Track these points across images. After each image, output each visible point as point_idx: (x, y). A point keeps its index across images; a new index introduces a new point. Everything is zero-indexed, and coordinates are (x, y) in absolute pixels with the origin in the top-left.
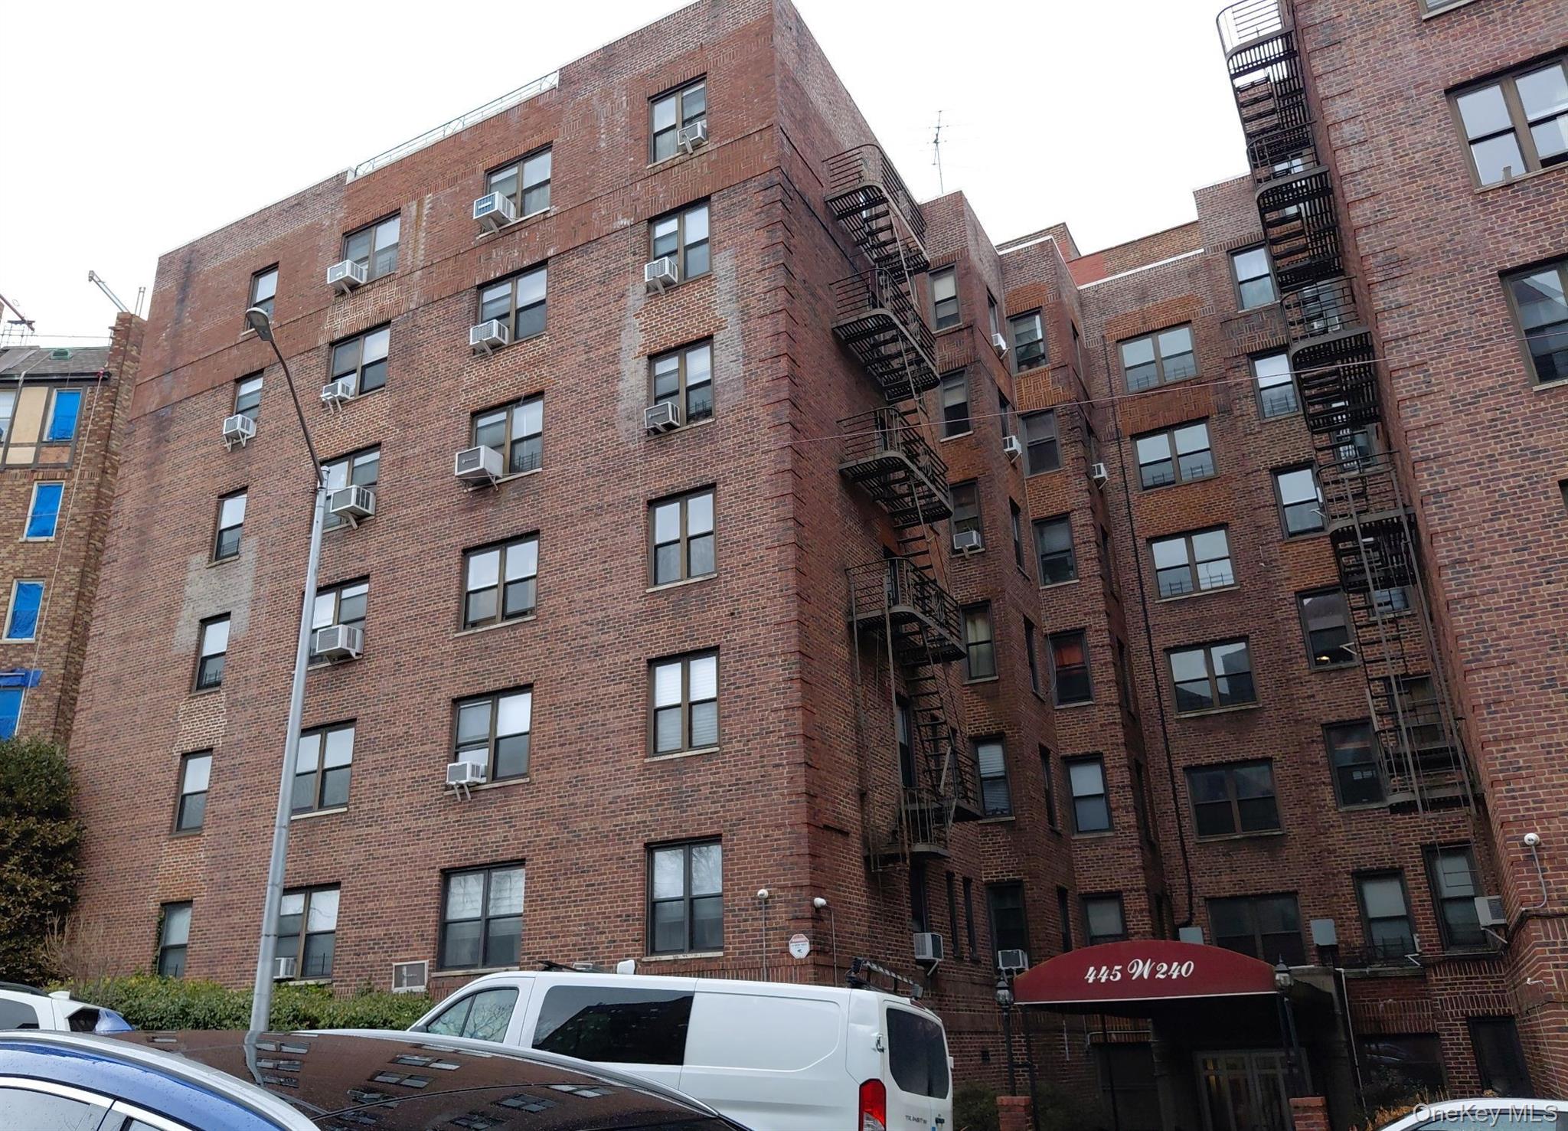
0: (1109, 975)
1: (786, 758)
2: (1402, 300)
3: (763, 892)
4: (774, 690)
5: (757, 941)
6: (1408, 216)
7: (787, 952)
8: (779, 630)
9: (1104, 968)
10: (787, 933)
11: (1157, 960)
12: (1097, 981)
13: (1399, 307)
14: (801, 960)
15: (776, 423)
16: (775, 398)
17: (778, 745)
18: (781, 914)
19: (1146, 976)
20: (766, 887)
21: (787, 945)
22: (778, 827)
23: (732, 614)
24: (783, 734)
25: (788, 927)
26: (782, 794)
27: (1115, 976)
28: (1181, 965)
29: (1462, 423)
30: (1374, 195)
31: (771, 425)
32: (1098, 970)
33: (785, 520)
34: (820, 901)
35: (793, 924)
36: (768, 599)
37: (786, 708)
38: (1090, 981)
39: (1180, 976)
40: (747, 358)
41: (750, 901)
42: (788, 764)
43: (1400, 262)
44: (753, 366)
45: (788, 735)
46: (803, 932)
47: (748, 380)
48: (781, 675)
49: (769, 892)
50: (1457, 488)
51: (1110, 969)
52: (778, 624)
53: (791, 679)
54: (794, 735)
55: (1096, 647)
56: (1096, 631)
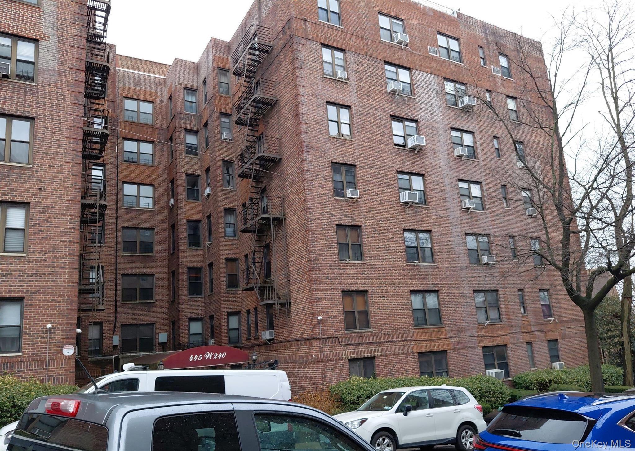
0: (197, 358)
1: (68, 265)
2: (310, 159)
3: (49, 326)
4: (63, 232)
5: (44, 348)
6: (314, 135)
7: (62, 353)
8: (69, 204)
9: (196, 356)
10: (62, 345)
11: (214, 353)
12: (193, 360)
13: (309, 161)
14: (69, 356)
15: (76, 102)
16: (76, 90)
17: (64, 258)
18: (59, 336)
19: (210, 358)
20: (51, 323)
21: (62, 350)
22: (60, 296)
23: (40, 189)
24: (67, 254)
25: (63, 342)
26: (64, 281)
27: (200, 358)
28: (222, 354)
29: (318, 201)
30: (307, 123)
31: (73, 102)
32: (194, 357)
33: (77, 151)
34: (79, 331)
35: (65, 341)
36: (63, 187)
37: (70, 242)
38: (191, 360)
39: (221, 358)
40: (61, 63)
41: (40, 329)
42: (69, 268)
43: (311, 147)
44: (63, 68)
45: (70, 255)
46: (71, 344)
47: (60, 73)
48: (68, 225)
49: (52, 326)
50: (315, 219)
51: (198, 356)
52: (69, 201)
53: (74, 229)
54: (74, 255)
55: (109, 223)
56: (110, 216)
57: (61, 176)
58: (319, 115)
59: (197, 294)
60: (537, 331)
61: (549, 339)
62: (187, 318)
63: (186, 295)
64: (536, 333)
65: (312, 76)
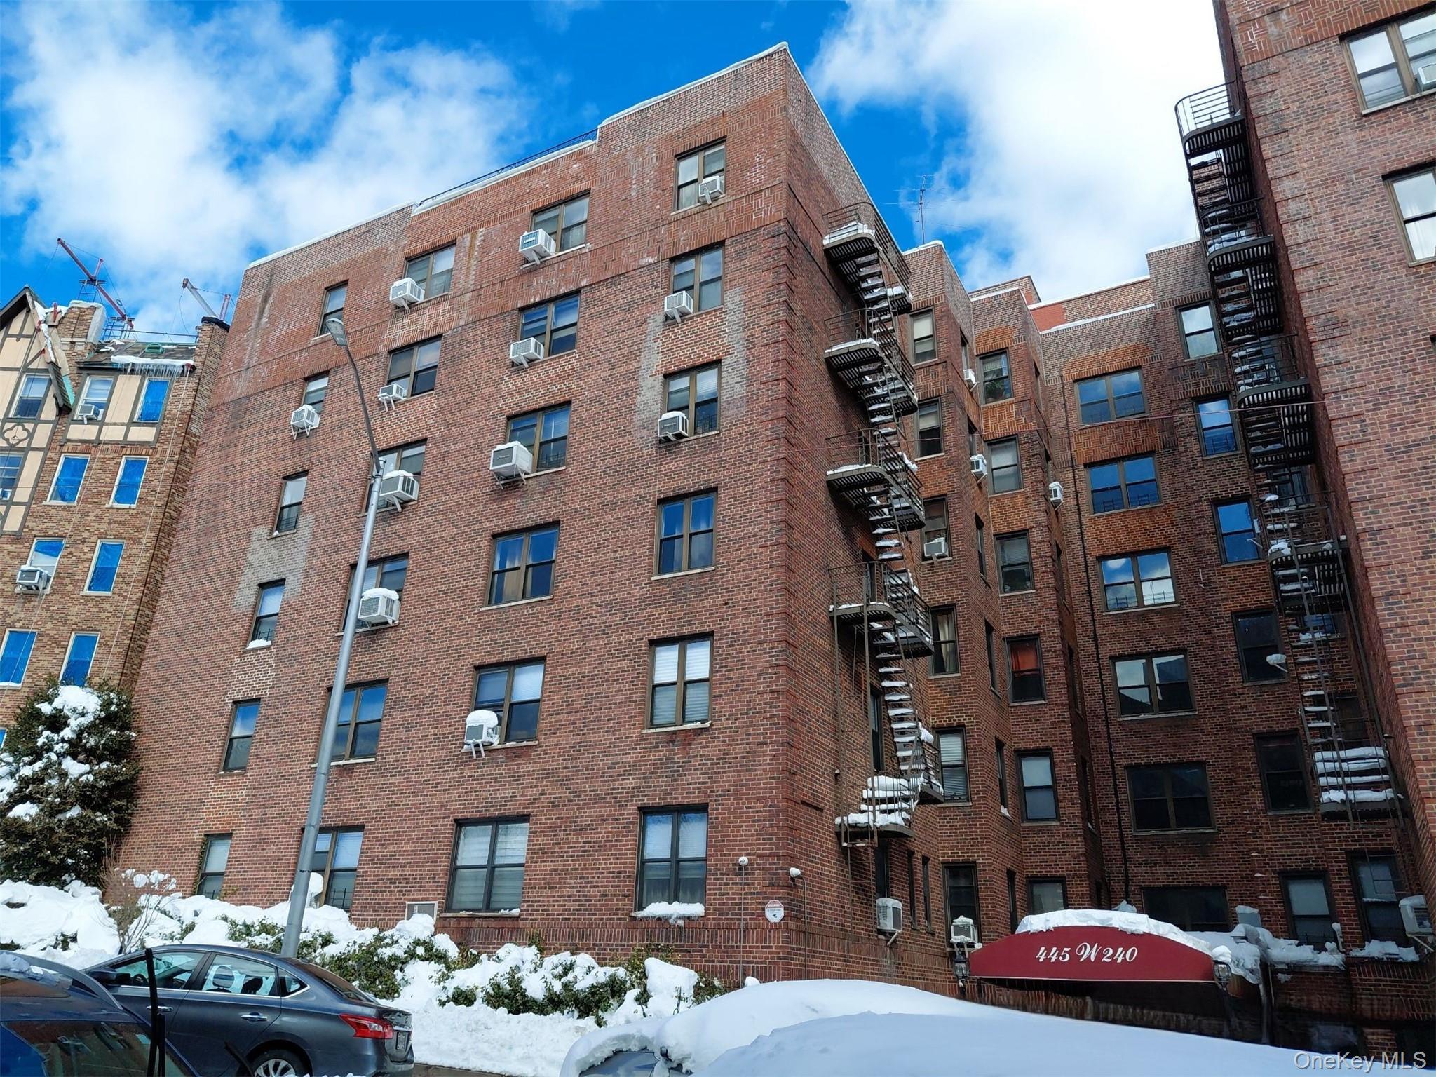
0: (1058, 956)
1: (771, 737)
3: (744, 860)
4: (761, 675)
5: (736, 904)
7: (763, 915)
8: (768, 621)
9: (1054, 949)
10: (764, 898)
11: (1104, 945)
12: (1047, 960)
14: (775, 923)
15: (775, 437)
16: (775, 416)
17: (763, 725)
18: (759, 881)
19: (1093, 960)
20: (747, 854)
21: (763, 909)
22: (759, 800)
23: (726, 604)
24: (768, 715)
25: (765, 893)
26: (765, 770)
27: (1064, 957)
28: (1126, 950)
29: (1396, 469)
33: (777, 522)
34: (795, 871)
35: (769, 890)
36: (760, 592)
37: (772, 692)
38: (1041, 960)
39: (1124, 960)
40: (750, 381)
41: (731, 866)
42: (771, 742)
44: (756, 387)
45: (773, 716)
46: (779, 899)
47: (751, 398)
48: (767, 661)
49: (749, 859)
51: (1060, 950)
54: (778, 716)
55: (1049, 651)
56: (1050, 637)
57: (755, 574)
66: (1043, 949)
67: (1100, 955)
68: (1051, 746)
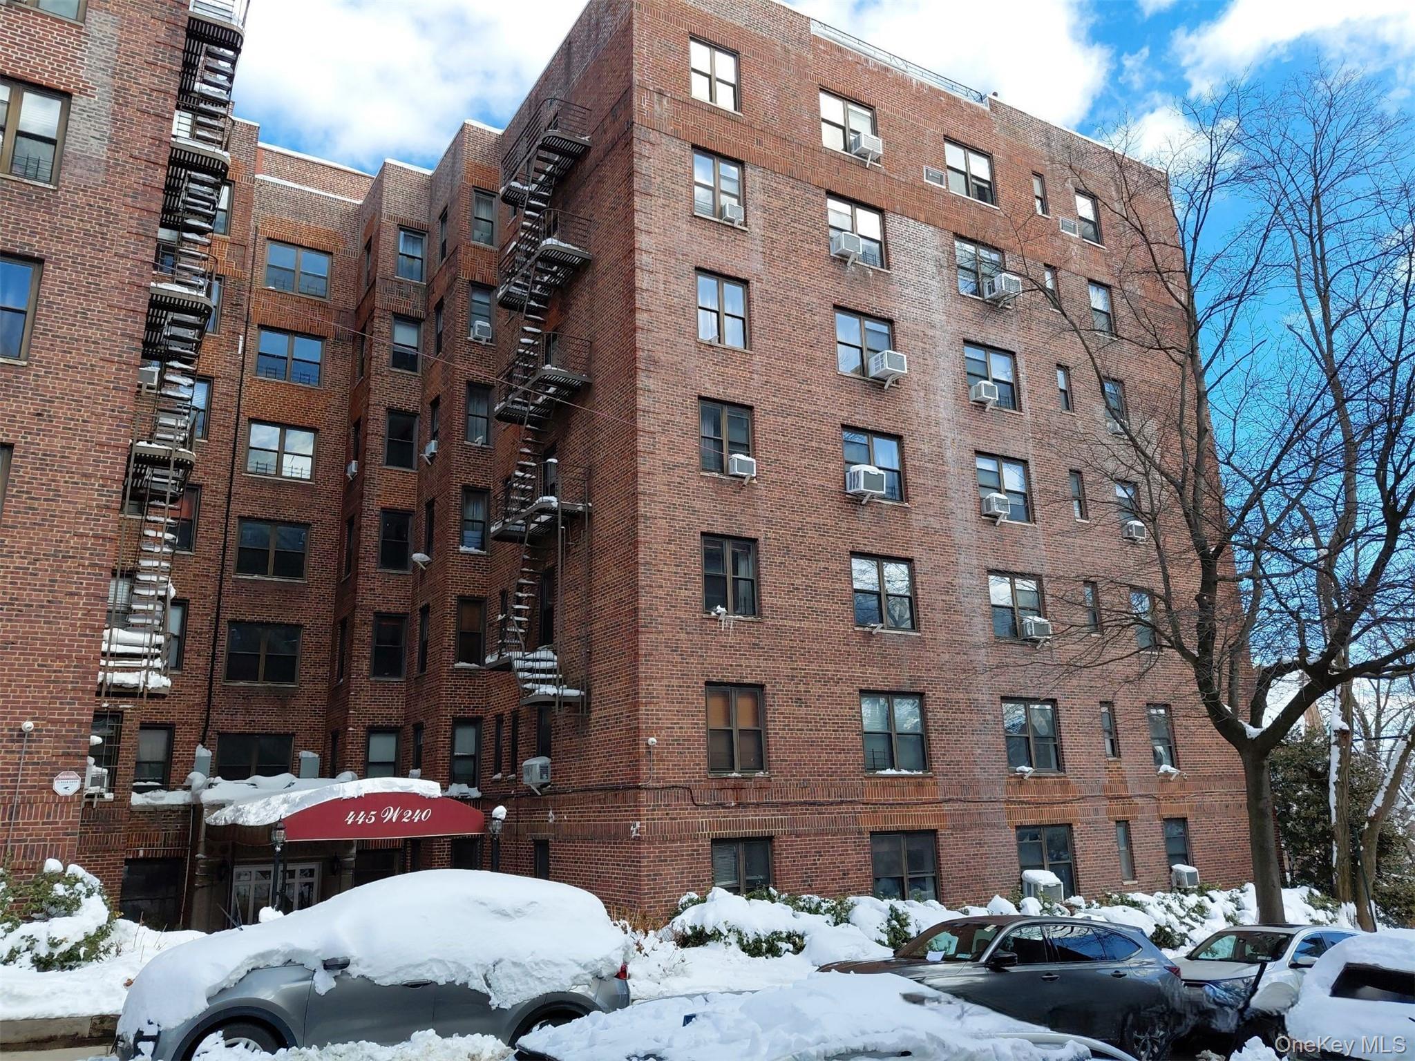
0: (365, 819)
2: (652, 387)
3: (28, 724)
4: (82, 513)
6: (663, 335)
7: (51, 788)
9: (362, 813)
10: (53, 769)
11: (404, 808)
12: (355, 823)
13: (649, 391)
14: (66, 797)
15: (141, 231)
16: (144, 205)
17: (78, 573)
18: (48, 749)
19: (394, 820)
20: (34, 719)
21: (51, 781)
22: (61, 658)
25: (55, 763)
27: (370, 819)
28: (422, 812)
29: (665, 479)
30: (650, 311)
31: (134, 231)
32: (357, 814)
33: (131, 337)
34: (96, 739)
35: (62, 761)
38: (349, 823)
39: (420, 820)
41: (7, 732)
43: (655, 362)
44: (121, 156)
46: (75, 770)
47: (111, 168)
48: (95, 500)
49: (36, 725)
50: (656, 518)
51: (367, 813)
52: (102, 445)
53: (108, 508)
54: (101, 567)
55: (208, 505)
56: (212, 491)
57: (89, 389)
58: (677, 294)
59: (391, 675)
60: (1140, 796)
61: (1166, 815)
62: (364, 726)
63: (365, 673)
64: (1137, 800)
65: (668, 212)
66: (352, 813)
67: (401, 816)
68: (188, 597)
